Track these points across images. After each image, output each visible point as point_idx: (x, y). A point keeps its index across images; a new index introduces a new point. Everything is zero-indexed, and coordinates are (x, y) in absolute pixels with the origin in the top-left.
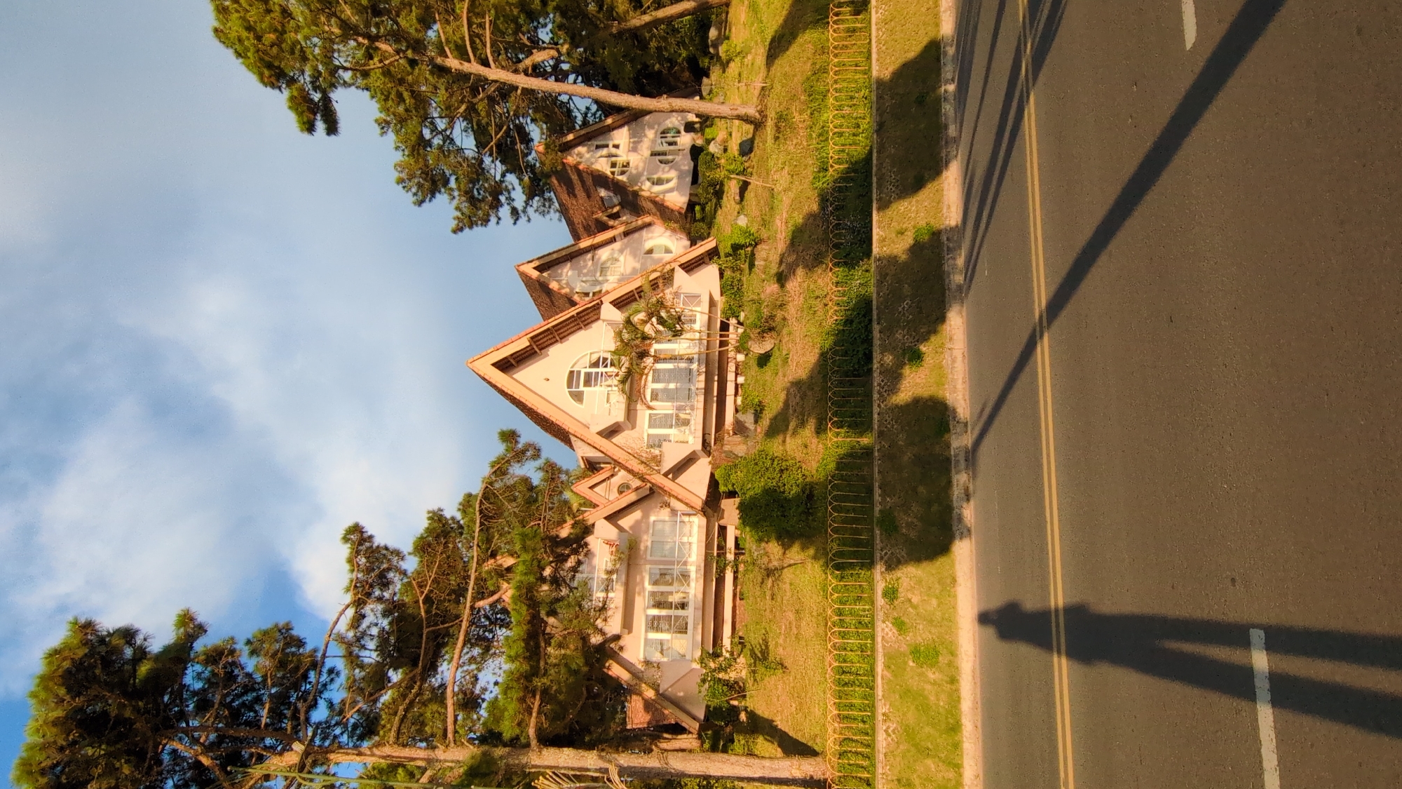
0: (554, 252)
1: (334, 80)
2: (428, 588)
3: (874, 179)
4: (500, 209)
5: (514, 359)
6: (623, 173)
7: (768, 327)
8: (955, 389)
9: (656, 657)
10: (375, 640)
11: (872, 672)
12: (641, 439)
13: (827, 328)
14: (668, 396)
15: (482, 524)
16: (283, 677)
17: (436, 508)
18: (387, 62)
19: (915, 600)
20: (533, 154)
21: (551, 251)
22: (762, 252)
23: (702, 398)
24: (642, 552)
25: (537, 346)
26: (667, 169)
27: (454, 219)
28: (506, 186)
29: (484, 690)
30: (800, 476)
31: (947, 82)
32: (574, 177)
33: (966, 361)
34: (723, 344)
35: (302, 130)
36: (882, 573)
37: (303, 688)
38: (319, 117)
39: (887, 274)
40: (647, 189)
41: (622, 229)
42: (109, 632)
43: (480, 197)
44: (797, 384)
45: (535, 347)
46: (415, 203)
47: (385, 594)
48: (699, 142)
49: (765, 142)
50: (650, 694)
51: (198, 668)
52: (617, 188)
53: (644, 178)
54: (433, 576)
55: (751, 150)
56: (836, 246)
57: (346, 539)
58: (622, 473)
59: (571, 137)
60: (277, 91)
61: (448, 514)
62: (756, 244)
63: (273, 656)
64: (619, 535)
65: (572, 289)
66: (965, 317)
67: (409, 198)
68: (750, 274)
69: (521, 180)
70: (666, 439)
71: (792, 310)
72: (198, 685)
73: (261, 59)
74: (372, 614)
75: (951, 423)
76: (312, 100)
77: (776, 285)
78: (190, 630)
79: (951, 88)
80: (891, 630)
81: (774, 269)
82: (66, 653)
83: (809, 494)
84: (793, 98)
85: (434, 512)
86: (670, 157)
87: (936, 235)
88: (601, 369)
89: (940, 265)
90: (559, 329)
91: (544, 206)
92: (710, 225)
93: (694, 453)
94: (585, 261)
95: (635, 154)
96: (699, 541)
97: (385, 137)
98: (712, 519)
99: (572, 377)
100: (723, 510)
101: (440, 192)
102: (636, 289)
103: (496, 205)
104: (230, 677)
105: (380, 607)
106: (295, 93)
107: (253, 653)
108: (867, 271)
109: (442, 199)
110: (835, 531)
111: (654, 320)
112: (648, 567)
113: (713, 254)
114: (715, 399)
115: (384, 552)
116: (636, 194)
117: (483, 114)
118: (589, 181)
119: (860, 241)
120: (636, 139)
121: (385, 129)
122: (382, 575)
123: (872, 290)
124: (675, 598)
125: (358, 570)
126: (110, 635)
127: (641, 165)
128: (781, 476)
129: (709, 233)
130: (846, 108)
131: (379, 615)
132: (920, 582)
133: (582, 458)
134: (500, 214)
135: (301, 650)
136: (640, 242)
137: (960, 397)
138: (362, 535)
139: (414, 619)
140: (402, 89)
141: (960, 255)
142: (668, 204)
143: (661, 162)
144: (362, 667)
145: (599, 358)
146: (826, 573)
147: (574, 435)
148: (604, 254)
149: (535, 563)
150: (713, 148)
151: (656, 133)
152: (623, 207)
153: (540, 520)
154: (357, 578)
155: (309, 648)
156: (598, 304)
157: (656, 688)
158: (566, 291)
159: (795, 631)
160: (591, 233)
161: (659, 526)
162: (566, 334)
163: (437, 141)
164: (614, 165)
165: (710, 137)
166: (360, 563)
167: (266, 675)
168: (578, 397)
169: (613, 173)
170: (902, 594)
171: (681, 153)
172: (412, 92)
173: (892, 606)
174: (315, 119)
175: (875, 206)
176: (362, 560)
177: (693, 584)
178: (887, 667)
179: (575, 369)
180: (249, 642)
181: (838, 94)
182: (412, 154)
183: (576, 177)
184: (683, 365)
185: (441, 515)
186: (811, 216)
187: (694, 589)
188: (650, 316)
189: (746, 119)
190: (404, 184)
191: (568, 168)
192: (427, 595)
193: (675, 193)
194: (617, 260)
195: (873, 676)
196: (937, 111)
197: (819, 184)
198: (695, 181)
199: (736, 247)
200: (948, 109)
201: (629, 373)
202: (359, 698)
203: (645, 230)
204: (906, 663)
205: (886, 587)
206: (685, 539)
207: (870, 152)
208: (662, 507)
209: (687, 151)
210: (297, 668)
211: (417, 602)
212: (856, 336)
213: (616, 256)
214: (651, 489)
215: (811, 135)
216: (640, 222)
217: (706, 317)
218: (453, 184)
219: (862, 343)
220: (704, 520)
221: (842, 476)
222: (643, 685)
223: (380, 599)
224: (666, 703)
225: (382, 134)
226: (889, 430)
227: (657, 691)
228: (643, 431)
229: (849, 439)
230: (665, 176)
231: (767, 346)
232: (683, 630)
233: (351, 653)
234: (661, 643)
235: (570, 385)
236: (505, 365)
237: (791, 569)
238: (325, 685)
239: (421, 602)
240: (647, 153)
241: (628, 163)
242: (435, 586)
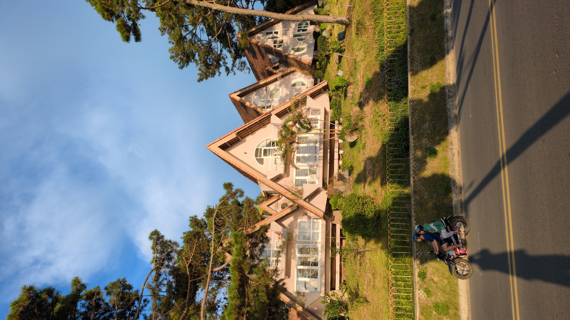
0: (247, 87)
1: (138, 15)
2: (190, 260)
3: (409, 59)
4: (220, 68)
5: (229, 143)
6: (280, 46)
7: (355, 129)
8: (454, 170)
9: (303, 290)
10: (166, 286)
11: (413, 311)
12: (292, 181)
13: (386, 132)
14: (305, 160)
15: (216, 230)
16: (123, 305)
17: (193, 215)
18: (163, 4)
19: (436, 279)
20: (236, 38)
21: (246, 87)
22: (350, 89)
23: (322, 161)
24: (294, 237)
25: (240, 137)
26: (302, 43)
27: (198, 74)
28: (223, 57)
29: (219, 301)
30: (373, 207)
31: (447, 8)
32: (256, 49)
33: (460, 155)
34: (331, 135)
35: (124, 40)
36: (417, 264)
37: (132, 309)
38: (131, 33)
39: (417, 109)
40: (292, 54)
41: (280, 74)
42: (40, 291)
43: (210, 63)
44: (370, 159)
45: (239, 138)
46: (179, 68)
47: (170, 263)
48: (318, 30)
49: (351, 34)
50: (300, 309)
51: (83, 302)
52: (278, 54)
53: (291, 48)
54: (193, 255)
55: (344, 38)
56: (390, 90)
57: (151, 238)
58: (283, 198)
59: (254, 29)
60: (111, 22)
61: (199, 218)
62: (348, 85)
63: (118, 295)
64: (283, 229)
65: (256, 105)
66: (459, 133)
67: (177, 65)
68: (345, 100)
69: (230, 52)
70: (304, 182)
71: (367, 122)
72: (83, 310)
73: (103, 8)
74: (164, 274)
75: (453, 188)
76: (128, 25)
77: (358, 107)
78: (78, 287)
79: (449, 11)
80: (423, 294)
81: (357, 100)
82: (21, 303)
83: (378, 216)
84: (365, 13)
85: (192, 217)
86: (303, 37)
87: (443, 88)
88: (272, 148)
89: (445, 105)
90: (250, 128)
91: (242, 66)
92: (324, 72)
93: (319, 189)
94: (262, 91)
95: (286, 36)
96: (322, 232)
97: (163, 36)
98: (329, 221)
99: (257, 152)
100: (334, 216)
101: (191, 61)
102: (288, 107)
103: (218, 66)
104: (98, 306)
105: (168, 270)
106: (120, 23)
107: (108, 294)
108: (406, 104)
109: (192, 65)
110: (392, 237)
111: (297, 124)
112: (297, 245)
113: (326, 88)
114: (329, 161)
115: (170, 243)
116: (286, 56)
117: (210, 21)
118: (263, 51)
119: (402, 88)
120: (286, 29)
121: (163, 33)
122: (168, 254)
123: (408, 113)
124: (311, 260)
125: (157, 253)
126: (41, 293)
127: (289, 42)
128: (363, 207)
129: (324, 76)
130: (393, 18)
131: (167, 274)
132: (438, 270)
133: (264, 191)
134: (220, 71)
135: (131, 291)
136: (290, 80)
137: (457, 174)
138: (158, 236)
139: (184, 275)
140: (171, 14)
141: (456, 99)
142: (303, 61)
143: (299, 40)
144: (159, 299)
145: (270, 142)
146: (388, 257)
147: (259, 180)
148: (271, 87)
149: (242, 249)
150: (324, 34)
151: (296, 25)
152: (280, 63)
153: (244, 227)
154: (157, 257)
155: (134, 290)
156: (269, 115)
157: (303, 305)
158: (253, 106)
159: (372, 283)
160: (265, 77)
161: (303, 225)
162: (254, 130)
163: (189, 37)
164: (275, 42)
165: (323, 28)
166: (158, 249)
167: (115, 304)
168: (261, 161)
169: (275, 46)
170: (428, 275)
171: (309, 35)
172: (176, 15)
173: (423, 282)
174: (130, 35)
175: (409, 74)
176: (159, 248)
177: (320, 254)
178: (422, 313)
179: (259, 148)
180: (106, 288)
181: (388, 12)
182: (177, 45)
183: (257, 50)
184: (312, 145)
185: (196, 219)
186: (376, 74)
187: (320, 257)
188: (295, 123)
189: (341, 22)
190: (174, 59)
191: (253, 45)
192: (190, 263)
193: (306, 55)
194: (278, 90)
195: (414, 313)
196: (442, 22)
197: (379, 58)
198: (316, 49)
199: (337, 88)
200: (448, 22)
201: (286, 152)
202: (159, 314)
203: (291, 74)
204: (431, 312)
205: (420, 271)
206: (315, 231)
207: (406, 42)
208: (303, 215)
209: (312, 33)
210: (129, 301)
211: (185, 267)
212: (400, 137)
213: (277, 88)
214: (297, 206)
215: (375, 32)
216: (289, 71)
217: (323, 122)
218: (197, 57)
219: (404, 141)
220: (324, 222)
221: (395, 208)
222: (297, 304)
223: (168, 266)
224: (308, 314)
225: (162, 35)
226: (419, 190)
227: (303, 307)
228: (293, 178)
229: (398, 190)
230: (301, 47)
231: (354, 138)
232: (315, 276)
233: (154, 293)
234: (305, 283)
235: (256, 156)
236: (225, 147)
237: (370, 253)
238: (142, 307)
239: (187, 267)
240: (292, 35)
241: (283, 41)
242: (194, 259)
